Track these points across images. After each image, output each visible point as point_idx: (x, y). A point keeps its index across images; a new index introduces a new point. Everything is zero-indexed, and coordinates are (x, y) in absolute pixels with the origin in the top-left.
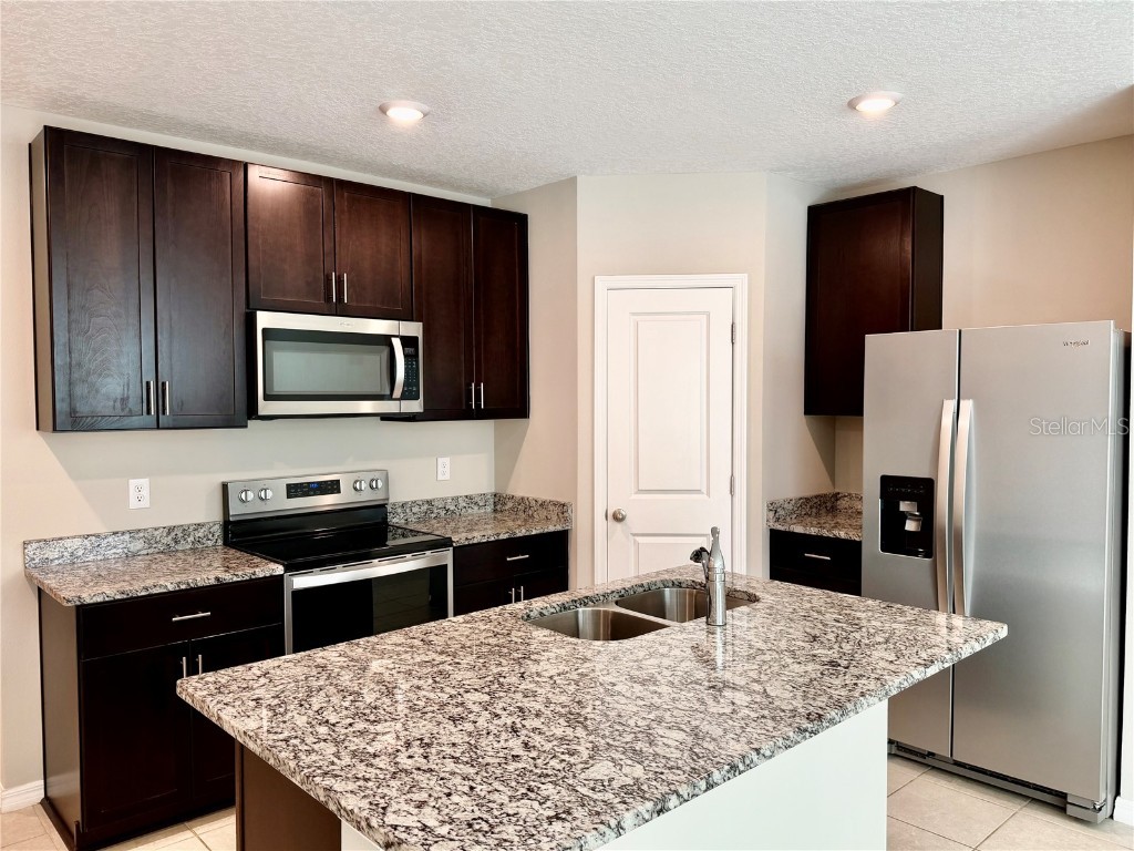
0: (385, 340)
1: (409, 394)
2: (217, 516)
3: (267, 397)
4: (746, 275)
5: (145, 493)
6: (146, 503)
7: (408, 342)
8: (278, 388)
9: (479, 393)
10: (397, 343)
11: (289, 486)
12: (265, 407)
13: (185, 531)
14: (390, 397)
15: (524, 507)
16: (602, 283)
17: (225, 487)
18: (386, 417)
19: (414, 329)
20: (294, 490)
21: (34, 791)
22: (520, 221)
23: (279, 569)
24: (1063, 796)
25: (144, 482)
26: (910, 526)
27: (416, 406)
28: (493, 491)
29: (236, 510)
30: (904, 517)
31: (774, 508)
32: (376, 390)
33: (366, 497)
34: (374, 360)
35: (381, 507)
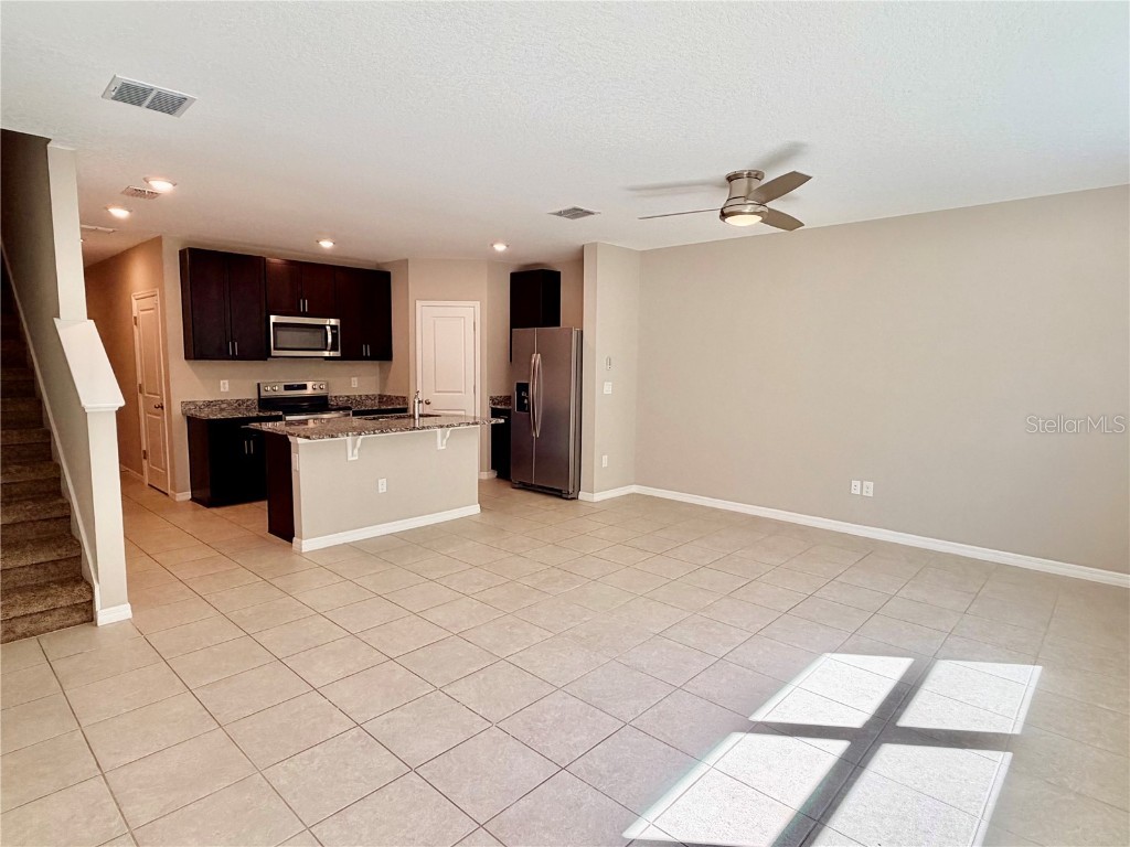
0: (324, 327)
1: (334, 348)
2: (256, 397)
3: (275, 349)
4: (479, 303)
5: (227, 386)
6: (227, 390)
7: (333, 327)
8: (279, 346)
9: (366, 350)
10: (328, 328)
11: (285, 386)
12: (274, 353)
13: (243, 402)
14: (326, 350)
15: (390, 399)
16: (418, 303)
17: (259, 385)
18: (327, 358)
19: (333, 322)
20: (288, 388)
21: (188, 495)
22: (388, 275)
23: (281, 413)
24: (560, 491)
25: (226, 381)
26: (526, 401)
27: (338, 354)
28: (377, 392)
29: (263, 394)
30: (525, 398)
31: (492, 399)
32: (319, 347)
33: (319, 392)
34: (319, 335)
35: (326, 397)
